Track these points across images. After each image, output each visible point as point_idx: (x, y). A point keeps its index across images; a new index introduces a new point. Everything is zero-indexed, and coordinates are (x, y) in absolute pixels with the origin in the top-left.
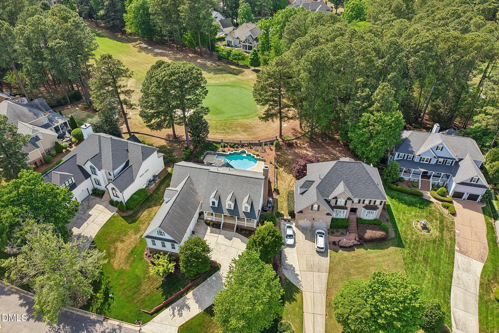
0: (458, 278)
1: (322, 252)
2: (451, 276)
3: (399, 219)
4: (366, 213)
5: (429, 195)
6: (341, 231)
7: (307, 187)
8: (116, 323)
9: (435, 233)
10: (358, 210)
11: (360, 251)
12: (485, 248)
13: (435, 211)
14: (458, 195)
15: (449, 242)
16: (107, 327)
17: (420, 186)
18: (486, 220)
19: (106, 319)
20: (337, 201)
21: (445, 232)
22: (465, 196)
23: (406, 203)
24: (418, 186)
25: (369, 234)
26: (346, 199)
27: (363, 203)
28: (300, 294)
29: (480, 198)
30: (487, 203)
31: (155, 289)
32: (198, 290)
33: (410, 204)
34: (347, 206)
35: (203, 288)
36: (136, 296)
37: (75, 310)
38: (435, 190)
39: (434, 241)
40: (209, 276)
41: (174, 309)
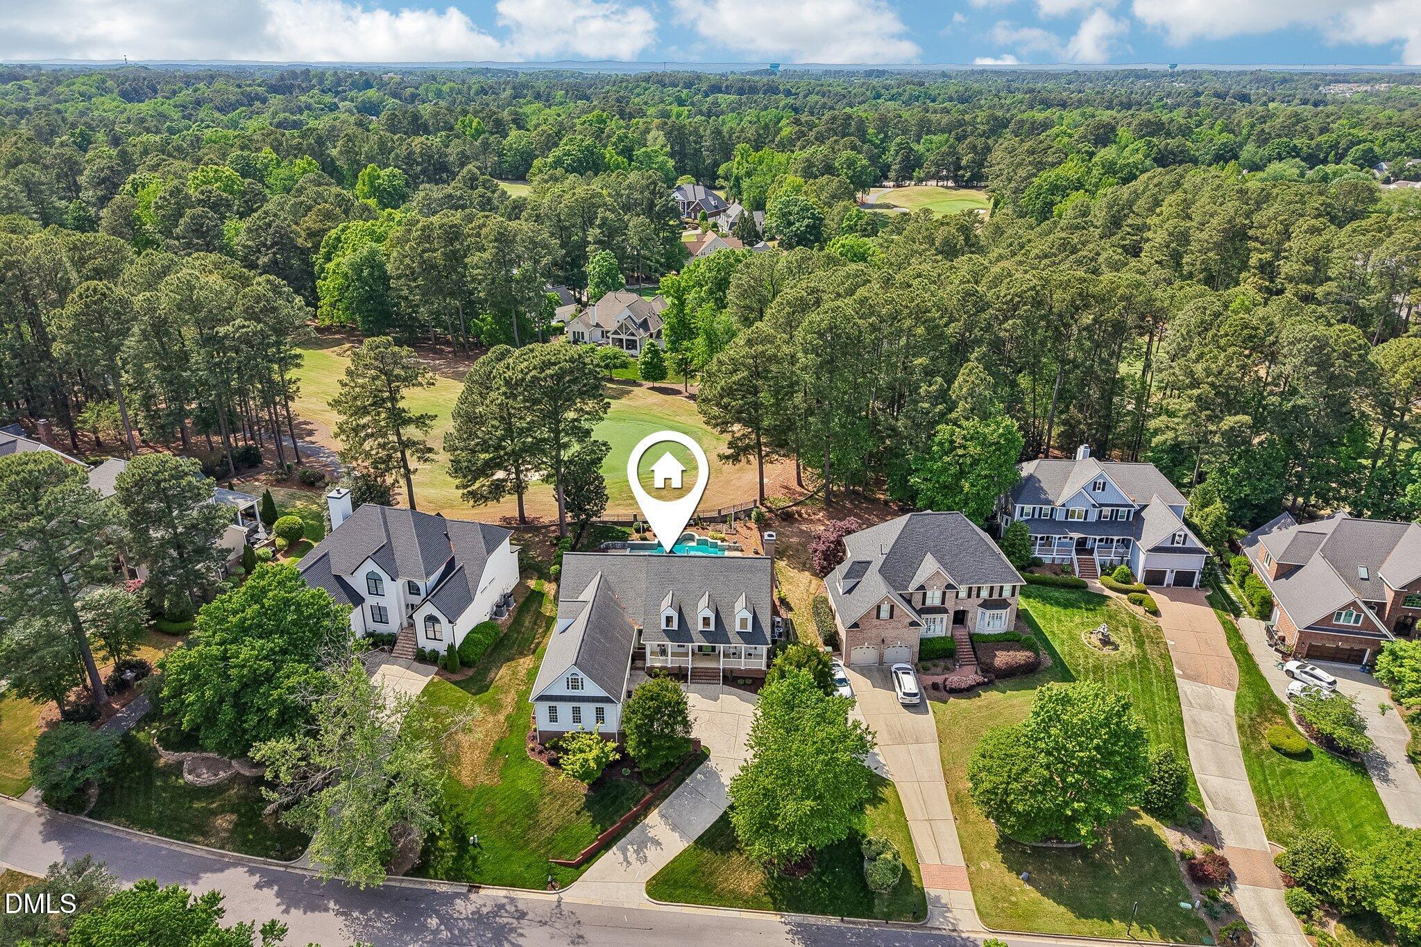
0: (1194, 721)
1: (913, 706)
2: (1181, 721)
3: (1053, 633)
4: (987, 619)
5: (1099, 584)
6: (942, 664)
7: (857, 576)
8: (500, 893)
9: (1128, 649)
10: (970, 615)
11: (991, 697)
12: (1231, 665)
13: (1117, 612)
14: (1154, 579)
15: (1160, 663)
16: (480, 902)
17: (1077, 569)
18: (1220, 617)
19: (474, 888)
20: (925, 594)
21: (1147, 646)
22: (1169, 579)
23: (1058, 603)
24: (1073, 571)
25: (1002, 658)
26: (943, 588)
27: (978, 596)
28: (890, 788)
29: (1197, 577)
30: (1213, 588)
31: (574, 814)
32: (671, 805)
33: (1066, 605)
34: (946, 605)
35: (680, 799)
36: (531, 834)
37: (395, 880)
38: (1109, 575)
39: (1132, 664)
40: (689, 775)
41: (624, 851)
